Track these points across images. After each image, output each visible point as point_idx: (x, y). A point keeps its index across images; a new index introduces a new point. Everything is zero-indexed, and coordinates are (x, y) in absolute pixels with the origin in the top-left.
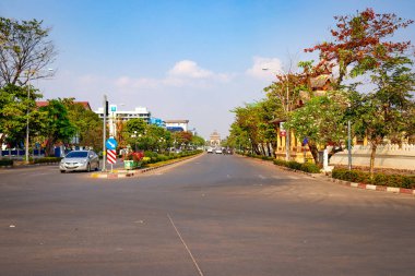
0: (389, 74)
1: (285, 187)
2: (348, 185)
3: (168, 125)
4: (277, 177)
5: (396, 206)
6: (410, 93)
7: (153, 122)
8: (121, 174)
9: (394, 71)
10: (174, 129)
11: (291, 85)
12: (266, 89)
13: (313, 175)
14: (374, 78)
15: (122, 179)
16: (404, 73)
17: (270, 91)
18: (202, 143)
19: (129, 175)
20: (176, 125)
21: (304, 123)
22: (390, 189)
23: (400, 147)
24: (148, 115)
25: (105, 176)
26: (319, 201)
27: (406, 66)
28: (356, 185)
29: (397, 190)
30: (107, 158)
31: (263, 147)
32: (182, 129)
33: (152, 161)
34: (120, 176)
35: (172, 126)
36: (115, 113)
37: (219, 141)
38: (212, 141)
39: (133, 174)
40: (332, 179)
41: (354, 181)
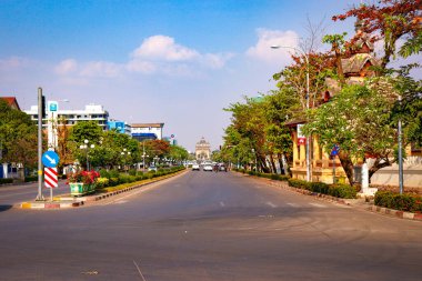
1: (307, 219)
2: (399, 214)
3: (134, 131)
7: (113, 125)
8: (65, 203)
10: (143, 137)
11: (313, 70)
12: (276, 77)
13: (347, 201)
15: (66, 211)
17: (283, 78)
18: (184, 157)
19: (77, 204)
20: (146, 131)
21: (332, 126)
24: (105, 115)
25: (41, 206)
28: (410, 215)
30: (44, 180)
31: (274, 161)
32: (153, 136)
33: (111, 184)
34: (63, 206)
35: (139, 131)
36: (56, 114)
37: (208, 153)
38: (198, 153)
39: (82, 203)
40: (375, 207)
41: (408, 210)
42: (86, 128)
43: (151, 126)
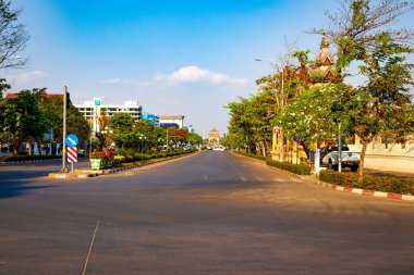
0: (382, 65)
1: (261, 190)
2: (334, 188)
3: (161, 121)
4: (260, 179)
5: (371, 213)
6: (405, 86)
7: (145, 117)
8: (82, 174)
9: (387, 60)
10: (166, 126)
12: (258, 82)
13: (303, 177)
14: (363, 69)
15: (83, 180)
16: (399, 63)
17: (266, 84)
19: (91, 176)
20: (171, 121)
21: (293, 120)
22: (378, 194)
23: (403, 147)
24: (140, 109)
25: (62, 176)
26: (289, 206)
27: (401, 55)
28: (341, 188)
29: (385, 194)
30: (67, 156)
32: (177, 126)
33: (127, 160)
34: (80, 176)
35: (166, 121)
36: (99, 108)
37: (218, 139)
38: (210, 139)
39: (97, 175)
40: (319, 182)
41: (340, 184)
42: (121, 118)
43: (174, 118)
